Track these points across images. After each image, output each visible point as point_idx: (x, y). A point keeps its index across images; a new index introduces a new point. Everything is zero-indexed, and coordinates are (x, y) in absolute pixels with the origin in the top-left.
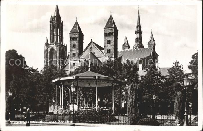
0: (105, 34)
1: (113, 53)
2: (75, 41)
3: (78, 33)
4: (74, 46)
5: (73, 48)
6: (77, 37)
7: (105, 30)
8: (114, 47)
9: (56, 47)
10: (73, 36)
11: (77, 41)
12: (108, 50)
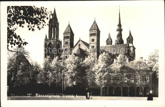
0: (90, 34)
1: (96, 49)
2: (67, 39)
3: (70, 34)
4: (67, 43)
5: (66, 44)
6: (69, 36)
7: (90, 32)
8: (97, 44)
9: (53, 42)
10: (66, 36)
11: (69, 39)
12: (92, 46)
